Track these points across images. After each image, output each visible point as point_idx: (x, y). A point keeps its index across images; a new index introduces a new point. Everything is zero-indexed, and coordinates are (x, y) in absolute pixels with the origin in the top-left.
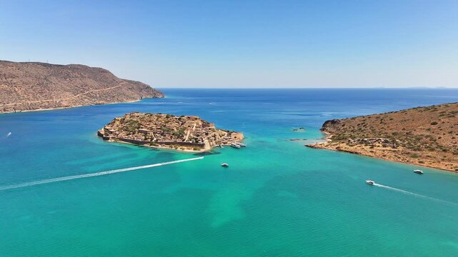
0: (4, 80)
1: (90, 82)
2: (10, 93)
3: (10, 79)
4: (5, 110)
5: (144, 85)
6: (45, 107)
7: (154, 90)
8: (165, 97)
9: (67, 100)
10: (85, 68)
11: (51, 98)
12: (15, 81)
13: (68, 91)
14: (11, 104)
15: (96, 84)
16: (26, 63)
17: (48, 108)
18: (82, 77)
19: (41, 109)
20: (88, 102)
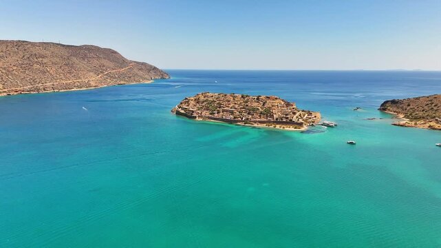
0: (36, 60)
1: (106, 62)
2: (44, 73)
3: (41, 59)
4: (44, 90)
5: (151, 66)
6: (78, 87)
7: (161, 71)
8: (171, 78)
9: (93, 80)
10: (98, 49)
11: (79, 78)
12: (45, 60)
13: (90, 71)
14: (48, 84)
15: (112, 65)
16: (48, 43)
17: (81, 88)
18: (98, 57)
19: (75, 89)
20: (110, 82)
